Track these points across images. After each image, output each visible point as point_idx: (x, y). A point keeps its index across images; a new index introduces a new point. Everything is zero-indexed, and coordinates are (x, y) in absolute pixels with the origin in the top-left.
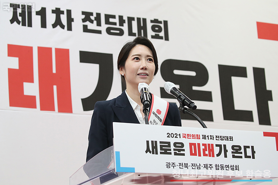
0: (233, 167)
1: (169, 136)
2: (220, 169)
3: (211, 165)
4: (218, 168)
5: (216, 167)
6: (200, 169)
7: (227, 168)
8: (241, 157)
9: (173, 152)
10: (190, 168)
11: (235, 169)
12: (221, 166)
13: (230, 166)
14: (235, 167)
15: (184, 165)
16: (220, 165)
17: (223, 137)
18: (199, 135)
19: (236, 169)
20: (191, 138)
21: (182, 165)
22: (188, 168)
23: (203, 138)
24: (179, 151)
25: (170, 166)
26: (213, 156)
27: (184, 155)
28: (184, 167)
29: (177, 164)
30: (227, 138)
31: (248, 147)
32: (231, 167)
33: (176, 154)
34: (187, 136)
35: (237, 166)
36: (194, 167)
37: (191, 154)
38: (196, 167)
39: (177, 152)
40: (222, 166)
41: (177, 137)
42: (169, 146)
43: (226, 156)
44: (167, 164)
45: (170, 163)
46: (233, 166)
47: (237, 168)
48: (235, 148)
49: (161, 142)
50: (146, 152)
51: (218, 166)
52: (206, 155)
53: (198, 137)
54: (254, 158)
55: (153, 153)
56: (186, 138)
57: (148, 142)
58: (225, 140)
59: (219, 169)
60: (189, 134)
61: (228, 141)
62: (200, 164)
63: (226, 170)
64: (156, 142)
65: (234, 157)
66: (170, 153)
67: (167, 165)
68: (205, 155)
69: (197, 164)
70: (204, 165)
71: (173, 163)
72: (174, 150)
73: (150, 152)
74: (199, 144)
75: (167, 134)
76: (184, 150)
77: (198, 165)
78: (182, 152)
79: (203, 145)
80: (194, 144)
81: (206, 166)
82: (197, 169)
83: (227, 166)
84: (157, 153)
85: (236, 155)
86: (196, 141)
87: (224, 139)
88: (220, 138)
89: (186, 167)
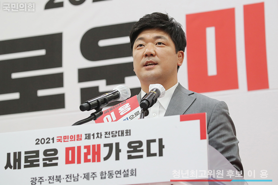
0: (127, 173)
1: (38, 143)
2: (107, 176)
3: (94, 173)
4: (104, 176)
5: (101, 175)
6: (78, 180)
7: (119, 175)
8: (141, 157)
9: (41, 163)
10: (63, 181)
11: (130, 174)
12: (109, 173)
13: (122, 171)
14: (130, 172)
15: (55, 178)
16: (107, 172)
17: (116, 132)
18: (81, 135)
19: (132, 175)
20: (68, 141)
21: (53, 178)
22: (60, 182)
23: (86, 138)
24: (50, 160)
25: (37, 182)
26: (99, 160)
27: (56, 164)
28: (55, 181)
29: (46, 177)
30: (122, 133)
31: (154, 141)
32: (125, 173)
33: (45, 165)
34: (64, 139)
35: (134, 169)
36: (69, 180)
37: (67, 162)
38: (73, 179)
39: (48, 162)
40: (111, 173)
41: (49, 142)
42: (37, 155)
43: (117, 158)
44: (33, 179)
45: (37, 178)
46: (128, 171)
47: (133, 173)
48: (133, 145)
49: (26, 153)
50: (6, 168)
51: (104, 174)
52: (89, 161)
53: (79, 138)
54: (161, 154)
55: (15, 168)
56: (61, 141)
57: (9, 155)
58: (119, 136)
59: (105, 178)
60: (66, 136)
61: (122, 137)
62: (78, 174)
63: (117, 177)
64: (20, 153)
65: (130, 157)
66: (38, 165)
67: (32, 181)
68: (86, 160)
69: (73, 175)
70: (85, 174)
71: (41, 178)
72: (44, 160)
73: (11, 167)
74: (79, 148)
75: (36, 140)
76: (57, 158)
77: (76, 175)
78: (54, 162)
79: (85, 147)
80: (73, 149)
81: (86, 176)
82: (74, 181)
83: (118, 172)
84: (19, 168)
85: (133, 154)
86: (75, 144)
87: (117, 134)
88: (112, 134)
89: (58, 181)
